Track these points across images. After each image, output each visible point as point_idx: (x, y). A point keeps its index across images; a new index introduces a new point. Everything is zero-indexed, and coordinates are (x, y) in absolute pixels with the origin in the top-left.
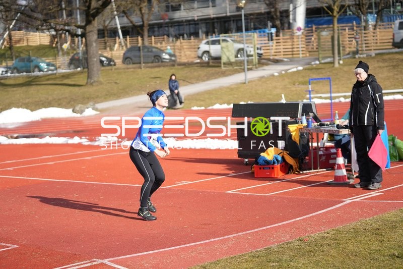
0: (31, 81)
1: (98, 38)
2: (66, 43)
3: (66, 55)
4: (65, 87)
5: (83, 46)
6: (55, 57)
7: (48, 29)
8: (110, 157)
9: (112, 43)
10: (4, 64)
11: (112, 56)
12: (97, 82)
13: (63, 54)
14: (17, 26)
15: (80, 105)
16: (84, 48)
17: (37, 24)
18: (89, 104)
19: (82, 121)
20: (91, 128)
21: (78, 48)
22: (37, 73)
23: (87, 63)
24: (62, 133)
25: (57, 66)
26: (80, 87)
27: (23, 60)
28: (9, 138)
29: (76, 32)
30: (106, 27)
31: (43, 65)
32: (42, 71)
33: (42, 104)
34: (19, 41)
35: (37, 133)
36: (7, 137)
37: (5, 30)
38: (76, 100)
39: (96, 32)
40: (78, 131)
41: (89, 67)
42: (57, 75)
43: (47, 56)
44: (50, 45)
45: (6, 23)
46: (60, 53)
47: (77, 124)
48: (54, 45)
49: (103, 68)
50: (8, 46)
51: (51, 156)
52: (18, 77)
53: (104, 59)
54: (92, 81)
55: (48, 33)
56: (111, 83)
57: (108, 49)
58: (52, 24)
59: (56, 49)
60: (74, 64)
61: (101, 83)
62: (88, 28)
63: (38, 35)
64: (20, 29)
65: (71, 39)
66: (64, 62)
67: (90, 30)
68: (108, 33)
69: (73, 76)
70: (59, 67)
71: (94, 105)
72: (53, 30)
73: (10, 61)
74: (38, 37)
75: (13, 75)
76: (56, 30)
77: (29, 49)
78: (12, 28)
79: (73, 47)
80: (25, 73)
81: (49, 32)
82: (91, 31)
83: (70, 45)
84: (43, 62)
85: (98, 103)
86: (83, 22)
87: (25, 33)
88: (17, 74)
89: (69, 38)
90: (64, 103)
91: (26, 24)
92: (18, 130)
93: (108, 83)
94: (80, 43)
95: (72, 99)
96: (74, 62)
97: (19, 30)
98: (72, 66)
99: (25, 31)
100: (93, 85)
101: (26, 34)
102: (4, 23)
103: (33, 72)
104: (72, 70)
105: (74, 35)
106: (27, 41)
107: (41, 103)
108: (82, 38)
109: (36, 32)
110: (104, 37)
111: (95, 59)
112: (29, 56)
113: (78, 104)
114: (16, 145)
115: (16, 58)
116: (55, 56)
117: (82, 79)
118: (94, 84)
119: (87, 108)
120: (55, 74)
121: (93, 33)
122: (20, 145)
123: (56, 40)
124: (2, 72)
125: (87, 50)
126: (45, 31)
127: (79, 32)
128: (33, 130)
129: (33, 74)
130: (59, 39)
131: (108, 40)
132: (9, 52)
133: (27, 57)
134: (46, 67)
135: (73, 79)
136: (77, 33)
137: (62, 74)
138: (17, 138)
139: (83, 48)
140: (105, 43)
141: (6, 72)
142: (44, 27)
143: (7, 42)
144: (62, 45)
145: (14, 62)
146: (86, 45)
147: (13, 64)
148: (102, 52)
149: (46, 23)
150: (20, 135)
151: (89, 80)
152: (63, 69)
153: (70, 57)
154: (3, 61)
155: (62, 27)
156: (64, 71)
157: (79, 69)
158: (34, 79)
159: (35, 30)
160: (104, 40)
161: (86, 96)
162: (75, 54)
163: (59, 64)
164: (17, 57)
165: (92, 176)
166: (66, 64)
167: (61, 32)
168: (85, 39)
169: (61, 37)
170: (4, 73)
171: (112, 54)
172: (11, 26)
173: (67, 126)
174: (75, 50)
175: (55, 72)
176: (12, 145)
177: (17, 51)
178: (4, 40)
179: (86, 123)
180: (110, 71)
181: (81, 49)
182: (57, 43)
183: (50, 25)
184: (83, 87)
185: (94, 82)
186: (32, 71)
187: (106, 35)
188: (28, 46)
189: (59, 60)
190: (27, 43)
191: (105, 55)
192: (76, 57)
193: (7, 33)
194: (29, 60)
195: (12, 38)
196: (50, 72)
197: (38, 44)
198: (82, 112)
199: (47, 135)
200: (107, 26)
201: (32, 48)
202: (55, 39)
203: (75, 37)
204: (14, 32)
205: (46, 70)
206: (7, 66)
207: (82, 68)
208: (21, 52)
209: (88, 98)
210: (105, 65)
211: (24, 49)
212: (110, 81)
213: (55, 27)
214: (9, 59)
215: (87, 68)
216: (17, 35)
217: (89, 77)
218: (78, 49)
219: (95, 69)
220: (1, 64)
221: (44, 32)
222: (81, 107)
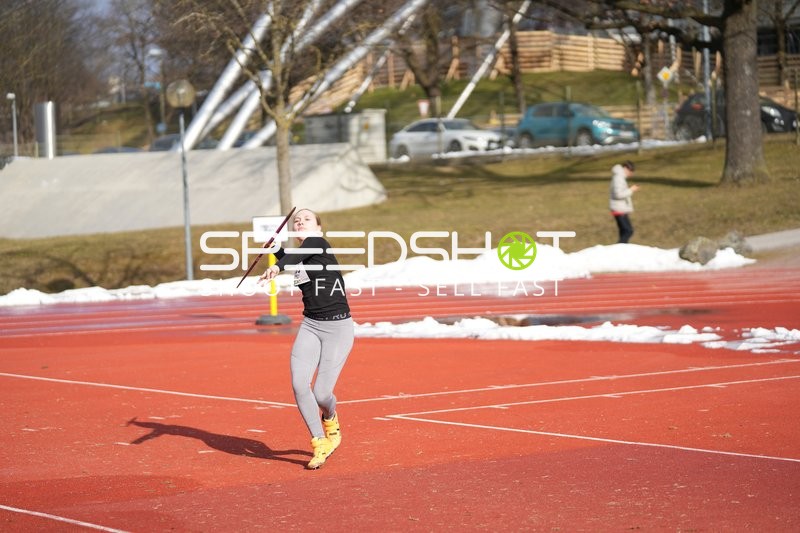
0: (570, 170)
1: (759, 52)
2: (669, 65)
3: (665, 101)
4: (661, 189)
5: (714, 74)
6: (638, 104)
7: (620, 28)
8: (780, 384)
9: (796, 69)
10: (495, 122)
11: (796, 105)
12: (752, 175)
13: (660, 98)
14: (533, 16)
15: (701, 240)
16: (719, 82)
17: (587, 13)
18: (727, 236)
19: (704, 283)
20: (731, 303)
21: (702, 79)
22: (584, 148)
23: (726, 123)
24: (649, 313)
25: (642, 132)
26: (704, 190)
27: (546, 111)
28: (501, 325)
29: (697, 35)
30: (783, 22)
31: (603, 127)
32: (600, 142)
33: (598, 234)
34: (539, 60)
35: (579, 312)
36: (496, 320)
37: (499, 29)
38: (692, 225)
39: (754, 35)
40: (695, 311)
41: (731, 133)
42: (640, 152)
43: (616, 102)
44: (621, 71)
45: (502, 7)
46: (652, 94)
47: (691, 292)
48: (635, 72)
49: (769, 137)
50: (505, 71)
51: (615, 377)
52: (532, 158)
53: (773, 112)
54: (738, 173)
55: (618, 37)
56: (791, 179)
57: (787, 84)
58: (630, 12)
59: (638, 84)
60: (689, 124)
61: (762, 179)
62: (733, 24)
63: (590, 44)
64: (540, 27)
65: (683, 56)
66: (661, 118)
67: (736, 29)
68: (786, 40)
69: (685, 157)
70: (648, 134)
71: (741, 239)
72: (632, 29)
73: (512, 112)
74: (590, 49)
75: (518, 151)
76: (640, 30)
77: (565, 79)
78: (521, 21)
79: (689, 78)
80: (551, 148)
81: (621, 34)
82: (740, 33)
83: (681, 71)
84: (603, 118)
85: (753, 234)
86: (716, 8)
87: (555, 35)
88: (529, 151)
89: (677, 54)
90: (657, 233)
91: (558, 12)
92: (525, 303)
93: (784, 179)
94: (707, 65)
95: (679, 221)
96: (688, 119)
97: (538, 28)
98: (683, 131)
99: (556, 32)
100: (739, 186)
101: (559, 41)
102: (497, 9)
103: (575, 145)
104: (682, 143)
105: (690, 44)
106: (561, 59)
107: (594, 230)
108: (713, 52)
109: (586, 35)
110: (775, 51)
111: (749, 113)
112: (564, 98)
113: (696, 235)
114: (521, 342)
115: (528, 106)
116: (638, 101)
117: (710, 168)
118: (743, 182)
119: (722, 248)
120: (635, 151)
121: (743, 38)
122: (530, 343)
123: (640, 57)
124: (490, 142)
125: (725, 85)
126: (610, 32)
127: (707, 33)
128: (567, 304)
129: (575, 150)
130: (647, 56)
131: (787, 59)
132: (510, 90)
133: (559, 102)
134: (610, 131)
135: (684, 167)
136: (700, 39)
137: (654, 153)
138: (524, 323)
139: (715, 82)
140: (780, 67)
141: (501, 144)
142: (608, 22)
143: (506, 63)
144: (656, 70)
145: (521, 116)
146: (725, 73)
147: (520, 122)
148: (769, 93)
149: (615, 8)
150: (532, 316)
151: (730, 170)
152: (656, 139)
153: (677, 106)
154: (493, 114)
155: (658, 19)
156: (659, 143)
157: (702, 139)
158: (578, 164)
159: (582, 28)
160: (777, 60)
161: (718, 216)
162: (691, 98)
163: (648, 126)
164: (531, 102)
165: (728, 435)
166: (667, 124)
167: (654, 35)
168: (723, 56)
169: (654, 49)
170: (494, 145)
171: (796, 98)
172: (517, 18)
173: (663, 297)
174: (692, 85)
175: (635, 145)
176: (510, 342)
177: (533, 86)
178: (497, 53)
179: (717, 288)
180: (790, 147)
181: (709, 83)
182: (643, 64)
183: (626, 15)
184: (710, 191)
185: (744, 175)
186: (571, 142)
187: (782, 43)
188: (563, 71)
189: (649, 113)
190: (561, 65)
191: (778, 100)
192: (694, 104)
193: (506, 35)
194: (566, 112)
195: (520, 49)
196: (621, 146)
197: (591, 66)
198: (705, 258)
199: (607, 320)
200: (787, 18)
201: (572, 78)
202: (637, 56)
203: (694, 48)
204: (525, 33)
205: (609, 140)
206: (503, 125)
207: (710, 137)
208: (544, 89)
209: (725, 221)
210: (775, 128)
211: (551, 82)
212: (790, 175)
213: (639, 22)
214: (508, 108)
215: (726, 136)
216: (534, 41)
217: (729, 162)
218: (700, 84)
219: (747, 140)
220: (487, 121)
221: (608, 36)
222: (703, 245)
